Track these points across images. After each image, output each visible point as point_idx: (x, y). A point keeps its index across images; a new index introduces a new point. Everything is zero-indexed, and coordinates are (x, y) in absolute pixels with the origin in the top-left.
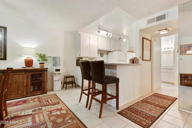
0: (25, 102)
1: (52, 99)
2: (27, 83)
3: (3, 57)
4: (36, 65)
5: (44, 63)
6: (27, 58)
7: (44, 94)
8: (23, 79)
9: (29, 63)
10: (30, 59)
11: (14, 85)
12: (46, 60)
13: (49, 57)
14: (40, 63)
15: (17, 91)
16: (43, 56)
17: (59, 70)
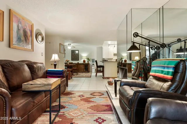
2: (84, 68)
4: (86, 62)
6: (84, 59)
8: (82, 67)
9: (84, 61)
12: (89, 60)
13: (91, 59)
16: (88, 59)
17: (94, 64)
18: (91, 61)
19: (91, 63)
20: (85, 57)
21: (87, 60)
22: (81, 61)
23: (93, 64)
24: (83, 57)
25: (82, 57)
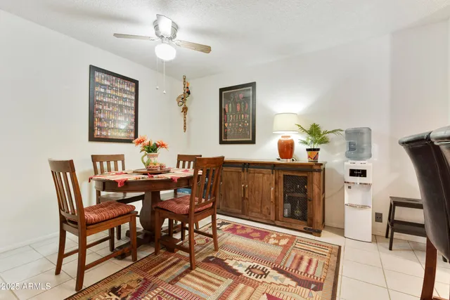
0: (263, 235)
1: (315, 260)
2: (277, 194)
3: (251, 139)
4: (301, 155)
5: (318, 150)
6: (282, 137)
7: (311, 234)
8: (270, 184)
9: (286, 149)
10: (289, 139)
11: (257, 192)
12: (324, 141)
13: (333, 131)
14: (308, 150)
15: (261, 207)
16: (314, 131)
17: (363, 173)
18: (340, 143)
19: (334, 159)
20: (294, 121)
21: (304, 137)
22: (266, 151)
23: (353, 173)
24: (279, 122)
25: (271, 118)
